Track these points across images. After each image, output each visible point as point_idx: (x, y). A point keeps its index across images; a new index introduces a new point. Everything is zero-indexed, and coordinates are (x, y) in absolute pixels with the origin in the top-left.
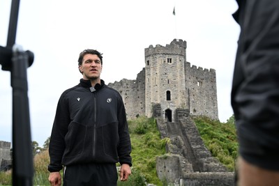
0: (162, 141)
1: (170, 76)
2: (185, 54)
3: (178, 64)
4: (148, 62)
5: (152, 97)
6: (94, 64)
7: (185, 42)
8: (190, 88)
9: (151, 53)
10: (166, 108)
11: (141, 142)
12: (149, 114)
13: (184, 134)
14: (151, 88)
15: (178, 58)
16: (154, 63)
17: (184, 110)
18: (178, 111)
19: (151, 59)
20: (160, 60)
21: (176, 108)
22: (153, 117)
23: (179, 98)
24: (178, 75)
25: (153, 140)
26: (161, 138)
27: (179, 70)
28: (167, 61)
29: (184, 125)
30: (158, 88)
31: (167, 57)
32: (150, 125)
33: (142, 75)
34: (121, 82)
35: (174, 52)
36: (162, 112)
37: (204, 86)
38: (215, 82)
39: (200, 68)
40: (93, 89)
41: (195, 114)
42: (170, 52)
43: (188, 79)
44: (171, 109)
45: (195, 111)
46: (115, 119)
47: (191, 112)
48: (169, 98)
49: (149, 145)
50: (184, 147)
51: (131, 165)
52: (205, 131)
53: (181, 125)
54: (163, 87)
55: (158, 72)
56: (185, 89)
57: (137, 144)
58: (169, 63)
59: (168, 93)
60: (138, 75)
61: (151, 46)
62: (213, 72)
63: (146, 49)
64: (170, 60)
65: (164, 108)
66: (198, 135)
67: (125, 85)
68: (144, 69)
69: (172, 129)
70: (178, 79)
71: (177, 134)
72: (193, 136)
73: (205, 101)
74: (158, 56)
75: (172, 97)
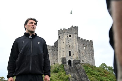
0: (67, 76)
1: (70, 44)
2: (78, 33)
3: (74, 38)
4: (59, 37)
5: (61, 54)
6: (33, 24)
8: (80, 50)
9: (61, 32)
10: (69, 60)
11: (56, 76)
12: (60, 63)
13: (78, 73)
14: (61, 50)
15: (74, 35)
16: (62, 38)
17: (78, 61)
18: (74, 61)
19: (61, 35)
20: (65, 36)
21: (73, 59)
22: (62, 64)
23: (75, 55)
24: (74, 43)
25: (62, 76)
26: (66, 75)
27: (75, 41)
28: (69, 36)
29: (78, 68)
30: (64, 50)
31: (69, 34)
32: (60, 68)
33: (56, 43)
35: (72, 32)
36: (66, 62)
37: (87, 49)
38: (93, 47)
39: (85, 40)
40: (30, 37)
41: (83, 63)
42: (70, 32)
43: (79, 45)
44: (71, 60)
45: (83, 61)
46: (42, 52)
47: (81, 62)
48: (70, 55)
49: (60, 78)
50: (78, 79)
51: (50, 76)
52: (89, 71)
53: (76, 68)
54: (67, 49)
55: (64, 42)
56: (78, 50)
57: (54, 78)
58: (70, 37)
59: (70, 52)
60: (55, 43)
61: (61, 29)
62: (91, 42)
63: (58, 31)
64: (70, 36)
65: (68, 60)
66: (85, 73)
67: (48, 48)
68: (57, 40)
69: (72, 70)
70: (74, 45)
71: (74, 72)
72: (83, 73)
73: (88, 56)
74: (64, 34)
75: (71, 54)
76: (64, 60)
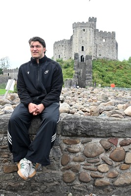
1: (84, 38)
3: (88, 32)
4: (74, 31)
5: (75, 49)
7: (96, 18)
8: (98, 43)
9: (76, 26)
10: (81, 55)
14: (75, 45)
16: (76, 32)
18: (87, 56)
20: (79, 30)
22: (74, 60)
23: (88, 50)
24: (88, 37)
26: (73, 70)
27: (89, 35)
28: (82, 30)
29: (87, 64)
31: (83, 28)
32: (71, 64)
33: (72, 37)
34: (63, 41)
35: (86, 26)
36: (79, 57)
37: (107, 41)
39: (105, 32)
41: (100, 57)
42: (84, 26)
44: (84, 55)
45: (100, 55)
47: (98, 56)
48: (83, 50)
50: (81, 75)
52: (96, 67)
54: (80, 44)
55: (78, 36)
56: (94, 44)
58: (84, 32)
59: (83, 47)
61: (75, 23)
63: (73, 24)
64: (84, 30)
67: (64, 42)
69: (80, 66)
70: (88, 40)
72: (89, 69)
73: (107, 50)
74: (78, 28)
76: (76, 55)
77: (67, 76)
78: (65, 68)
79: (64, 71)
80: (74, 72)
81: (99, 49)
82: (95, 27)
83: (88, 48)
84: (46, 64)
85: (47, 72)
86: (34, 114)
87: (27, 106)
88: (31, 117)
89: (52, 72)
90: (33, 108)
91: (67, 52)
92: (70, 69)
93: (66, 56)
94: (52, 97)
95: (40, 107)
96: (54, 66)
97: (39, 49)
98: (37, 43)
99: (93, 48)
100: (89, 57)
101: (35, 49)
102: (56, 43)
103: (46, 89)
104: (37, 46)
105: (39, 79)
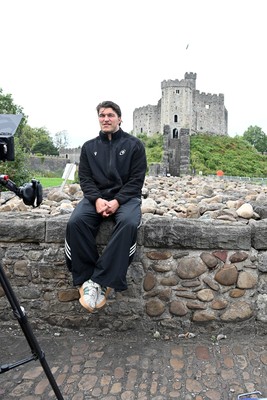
1: (178, 104)
2: (195, 84)
3: (184, 94)
4: (163, 93)
5: (165, 120)
7: (196, 74)
8: (198, 111)
9: (165, 85)
10: (174, 128)
12: (162, 132)
13: (179, 148)
14: (165, 113)
15: (184, 89)
16: (166, 94)
17: (186, 129)
18: (182, 130)
19: (164, 90)
20: (170, 92)
21: (181, 128)
22: (163, 135)
23: (184, 121)
24: (184, 102)
27: (185, 99)
28: (176, 92)
29: (182, 142)
30: (168, 113)
31: (176, 89)
32: (159, 141)
33: (160, 103)
34: (147, 107)
35: (181, 85)
36: (171, 131)
37: (212, 108)
39: (209, 94)
41: (202, 131)
42: (179, 85)
43: (196, 104)
44: (178, 128)
45: (201, 128)
47: (198, 129)
48: (176, 121)
53: (180, 141)
54: (172, 112)
55: (169, 101)
58: (177, 94)
59: (176, 116)
60: (158, 102)
61: (165, 81)
63: (162, 83)
64: (178, 92)
65: (172, 128)
67: (149, 109)
68: (161, 98)
71: (174, 148)
72: (185, 149)
73: (212, 120)
74: (169, 88)
75: (178, 120)
76: (166, 128)
77: (152, 159)
78: (151, 147)
79: (148, 151)
80: (163, 152)
81: (199, 119)
82: (194, 86)
83: (184, 118)
84: (122, 141)
85: (123, 152)
86: (105, 214)
87: (93, 203)
88: (99, 219)
89: (131, 153)
90: (103, 205)
91: (153, 124)
92: (158, 148)
93: (152, 129)
94: (130, 190)
95: (113, 204)
96: (133, 144)
97: (112, 119)
98: (109, 110)
99: (191, 117)
100: (185, 131)
101: (106, 118)
102: (137, 110)
103: (122, 177)
104: (110, 115)
105: (111, 162)
